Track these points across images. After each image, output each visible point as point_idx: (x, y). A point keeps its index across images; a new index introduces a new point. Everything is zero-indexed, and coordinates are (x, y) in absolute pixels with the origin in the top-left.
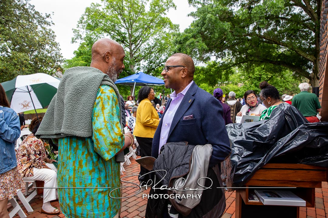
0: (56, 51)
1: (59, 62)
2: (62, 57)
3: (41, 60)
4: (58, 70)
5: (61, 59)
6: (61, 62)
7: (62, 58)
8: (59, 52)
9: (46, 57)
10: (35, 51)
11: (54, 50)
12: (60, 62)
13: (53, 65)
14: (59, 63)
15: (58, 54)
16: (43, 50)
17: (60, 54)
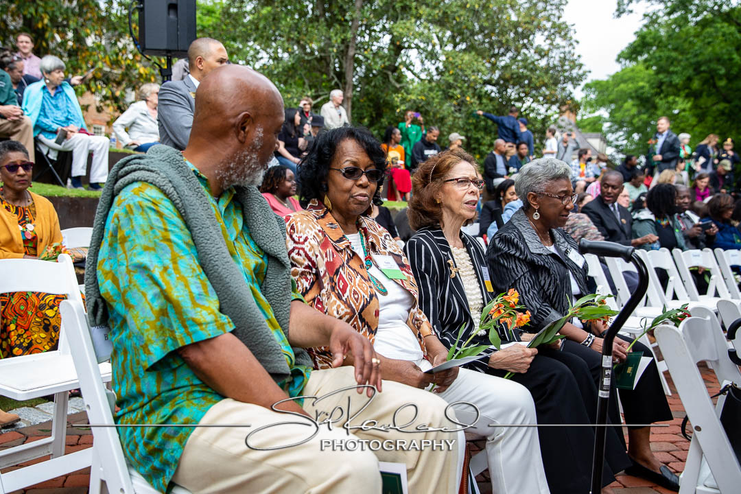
0: (562, 50)
1: (570, 82)
2: (581, 66)
3: (517, 80)
4: (564, 108)
5: (575, 72)
6: (575, 82)
7: (580, 69)
8: (572, 51)
9: (533, 70)
10: (503, 55)
11: (558, 47)
12: (573, 83)
13: (551, 94)
14: (569, 87)
15: (567, 58)
16: (527, 49)
17: (575, 57)
